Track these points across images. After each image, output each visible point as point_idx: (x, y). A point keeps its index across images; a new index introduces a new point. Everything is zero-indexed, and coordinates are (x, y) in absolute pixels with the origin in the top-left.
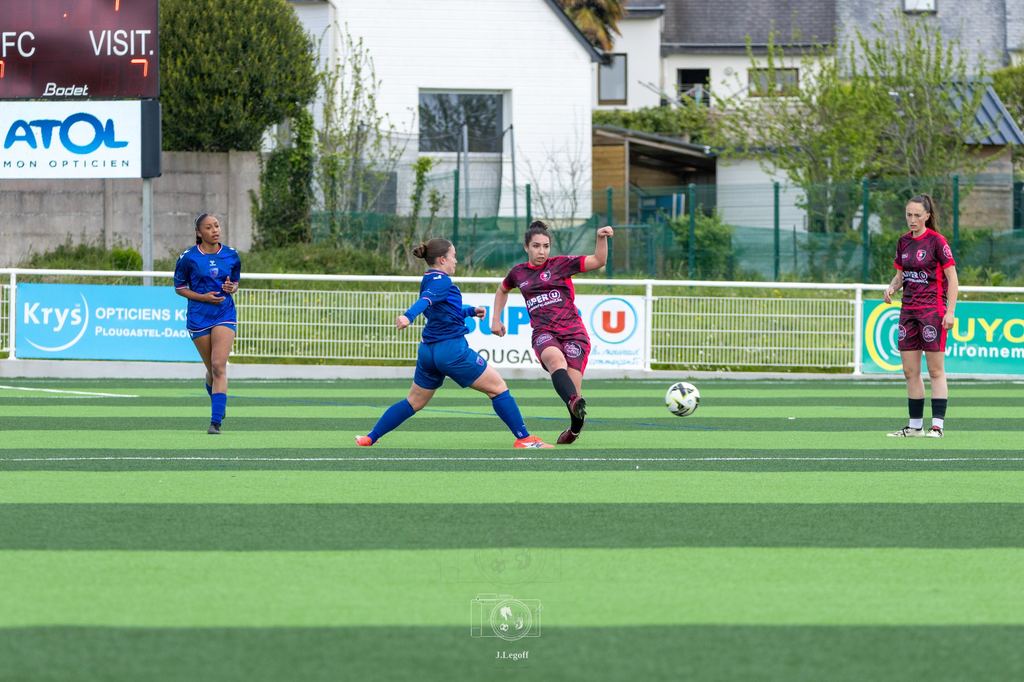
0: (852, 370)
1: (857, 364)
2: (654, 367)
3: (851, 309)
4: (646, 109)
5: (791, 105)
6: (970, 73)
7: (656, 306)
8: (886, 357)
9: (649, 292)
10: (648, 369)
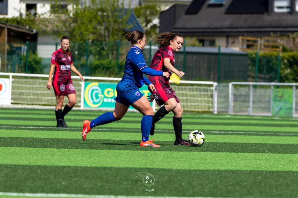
0: (80, 106)
1: (82, 104)
2: (12, 103)
3: (80, 85)
4: (14, 17)
5: (63, 17)
6: (126, 7)
7: (13, 82)
8: (92, 102)
9: (11, 77)
10: (10, 104)
